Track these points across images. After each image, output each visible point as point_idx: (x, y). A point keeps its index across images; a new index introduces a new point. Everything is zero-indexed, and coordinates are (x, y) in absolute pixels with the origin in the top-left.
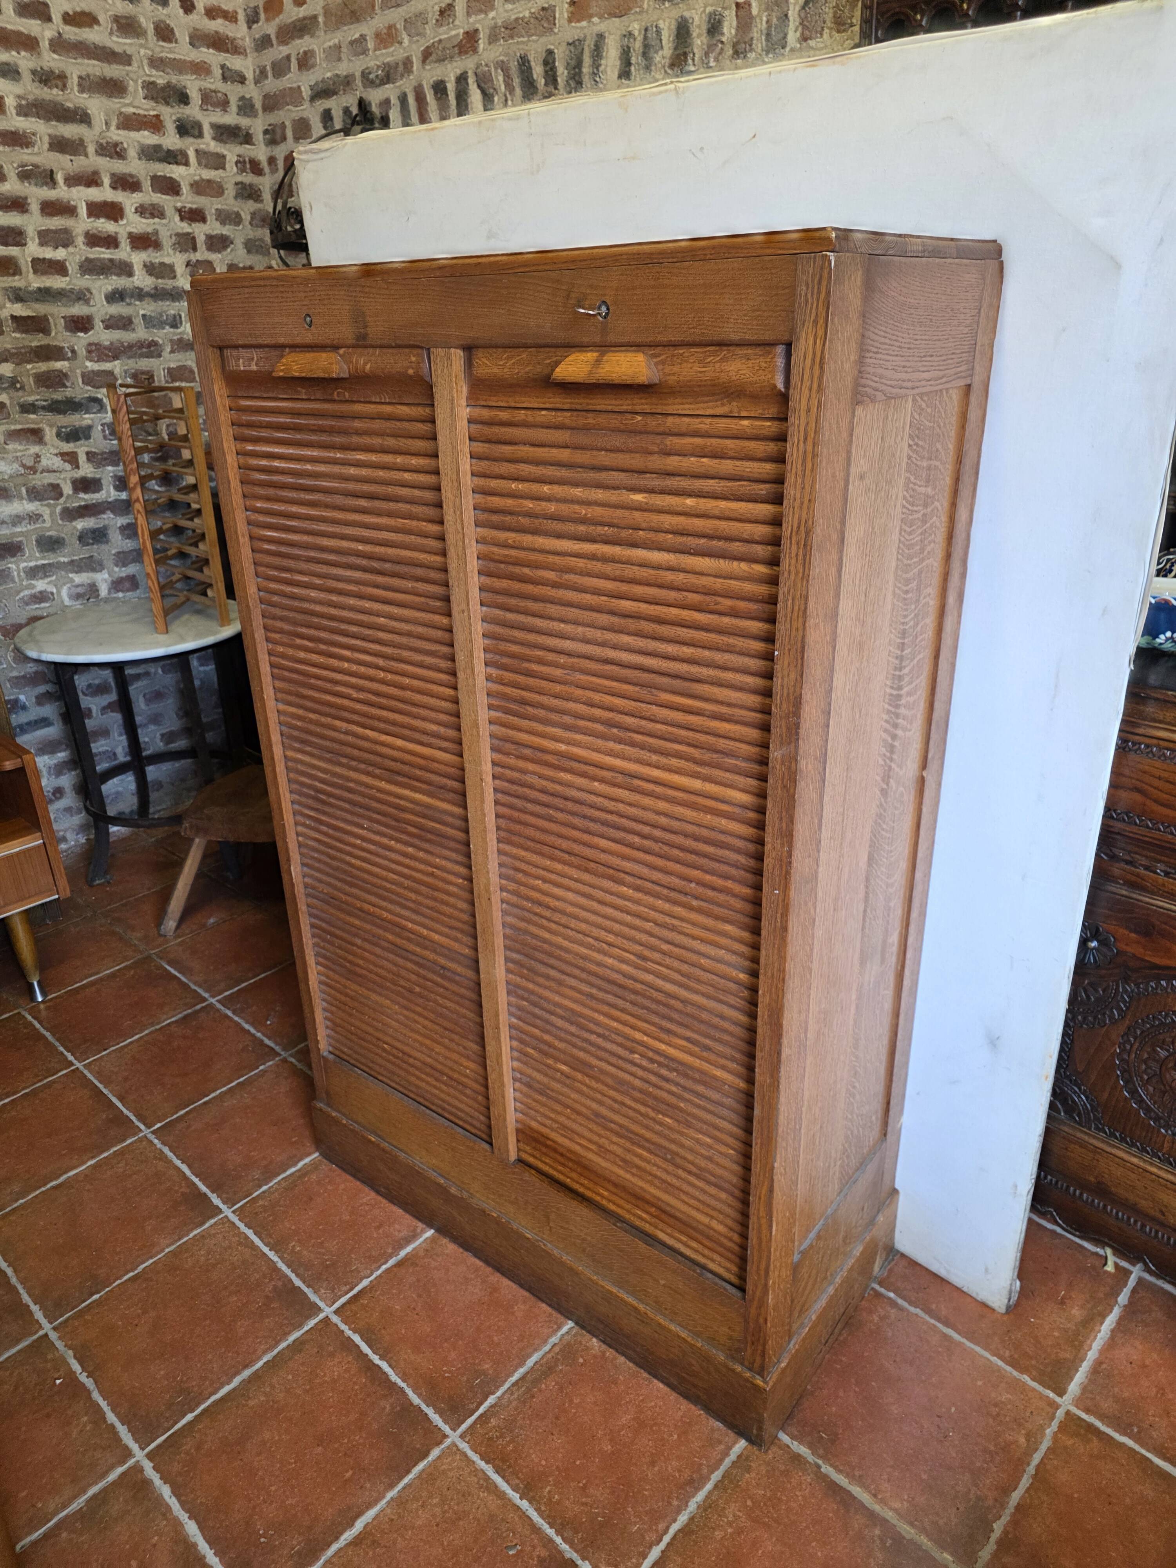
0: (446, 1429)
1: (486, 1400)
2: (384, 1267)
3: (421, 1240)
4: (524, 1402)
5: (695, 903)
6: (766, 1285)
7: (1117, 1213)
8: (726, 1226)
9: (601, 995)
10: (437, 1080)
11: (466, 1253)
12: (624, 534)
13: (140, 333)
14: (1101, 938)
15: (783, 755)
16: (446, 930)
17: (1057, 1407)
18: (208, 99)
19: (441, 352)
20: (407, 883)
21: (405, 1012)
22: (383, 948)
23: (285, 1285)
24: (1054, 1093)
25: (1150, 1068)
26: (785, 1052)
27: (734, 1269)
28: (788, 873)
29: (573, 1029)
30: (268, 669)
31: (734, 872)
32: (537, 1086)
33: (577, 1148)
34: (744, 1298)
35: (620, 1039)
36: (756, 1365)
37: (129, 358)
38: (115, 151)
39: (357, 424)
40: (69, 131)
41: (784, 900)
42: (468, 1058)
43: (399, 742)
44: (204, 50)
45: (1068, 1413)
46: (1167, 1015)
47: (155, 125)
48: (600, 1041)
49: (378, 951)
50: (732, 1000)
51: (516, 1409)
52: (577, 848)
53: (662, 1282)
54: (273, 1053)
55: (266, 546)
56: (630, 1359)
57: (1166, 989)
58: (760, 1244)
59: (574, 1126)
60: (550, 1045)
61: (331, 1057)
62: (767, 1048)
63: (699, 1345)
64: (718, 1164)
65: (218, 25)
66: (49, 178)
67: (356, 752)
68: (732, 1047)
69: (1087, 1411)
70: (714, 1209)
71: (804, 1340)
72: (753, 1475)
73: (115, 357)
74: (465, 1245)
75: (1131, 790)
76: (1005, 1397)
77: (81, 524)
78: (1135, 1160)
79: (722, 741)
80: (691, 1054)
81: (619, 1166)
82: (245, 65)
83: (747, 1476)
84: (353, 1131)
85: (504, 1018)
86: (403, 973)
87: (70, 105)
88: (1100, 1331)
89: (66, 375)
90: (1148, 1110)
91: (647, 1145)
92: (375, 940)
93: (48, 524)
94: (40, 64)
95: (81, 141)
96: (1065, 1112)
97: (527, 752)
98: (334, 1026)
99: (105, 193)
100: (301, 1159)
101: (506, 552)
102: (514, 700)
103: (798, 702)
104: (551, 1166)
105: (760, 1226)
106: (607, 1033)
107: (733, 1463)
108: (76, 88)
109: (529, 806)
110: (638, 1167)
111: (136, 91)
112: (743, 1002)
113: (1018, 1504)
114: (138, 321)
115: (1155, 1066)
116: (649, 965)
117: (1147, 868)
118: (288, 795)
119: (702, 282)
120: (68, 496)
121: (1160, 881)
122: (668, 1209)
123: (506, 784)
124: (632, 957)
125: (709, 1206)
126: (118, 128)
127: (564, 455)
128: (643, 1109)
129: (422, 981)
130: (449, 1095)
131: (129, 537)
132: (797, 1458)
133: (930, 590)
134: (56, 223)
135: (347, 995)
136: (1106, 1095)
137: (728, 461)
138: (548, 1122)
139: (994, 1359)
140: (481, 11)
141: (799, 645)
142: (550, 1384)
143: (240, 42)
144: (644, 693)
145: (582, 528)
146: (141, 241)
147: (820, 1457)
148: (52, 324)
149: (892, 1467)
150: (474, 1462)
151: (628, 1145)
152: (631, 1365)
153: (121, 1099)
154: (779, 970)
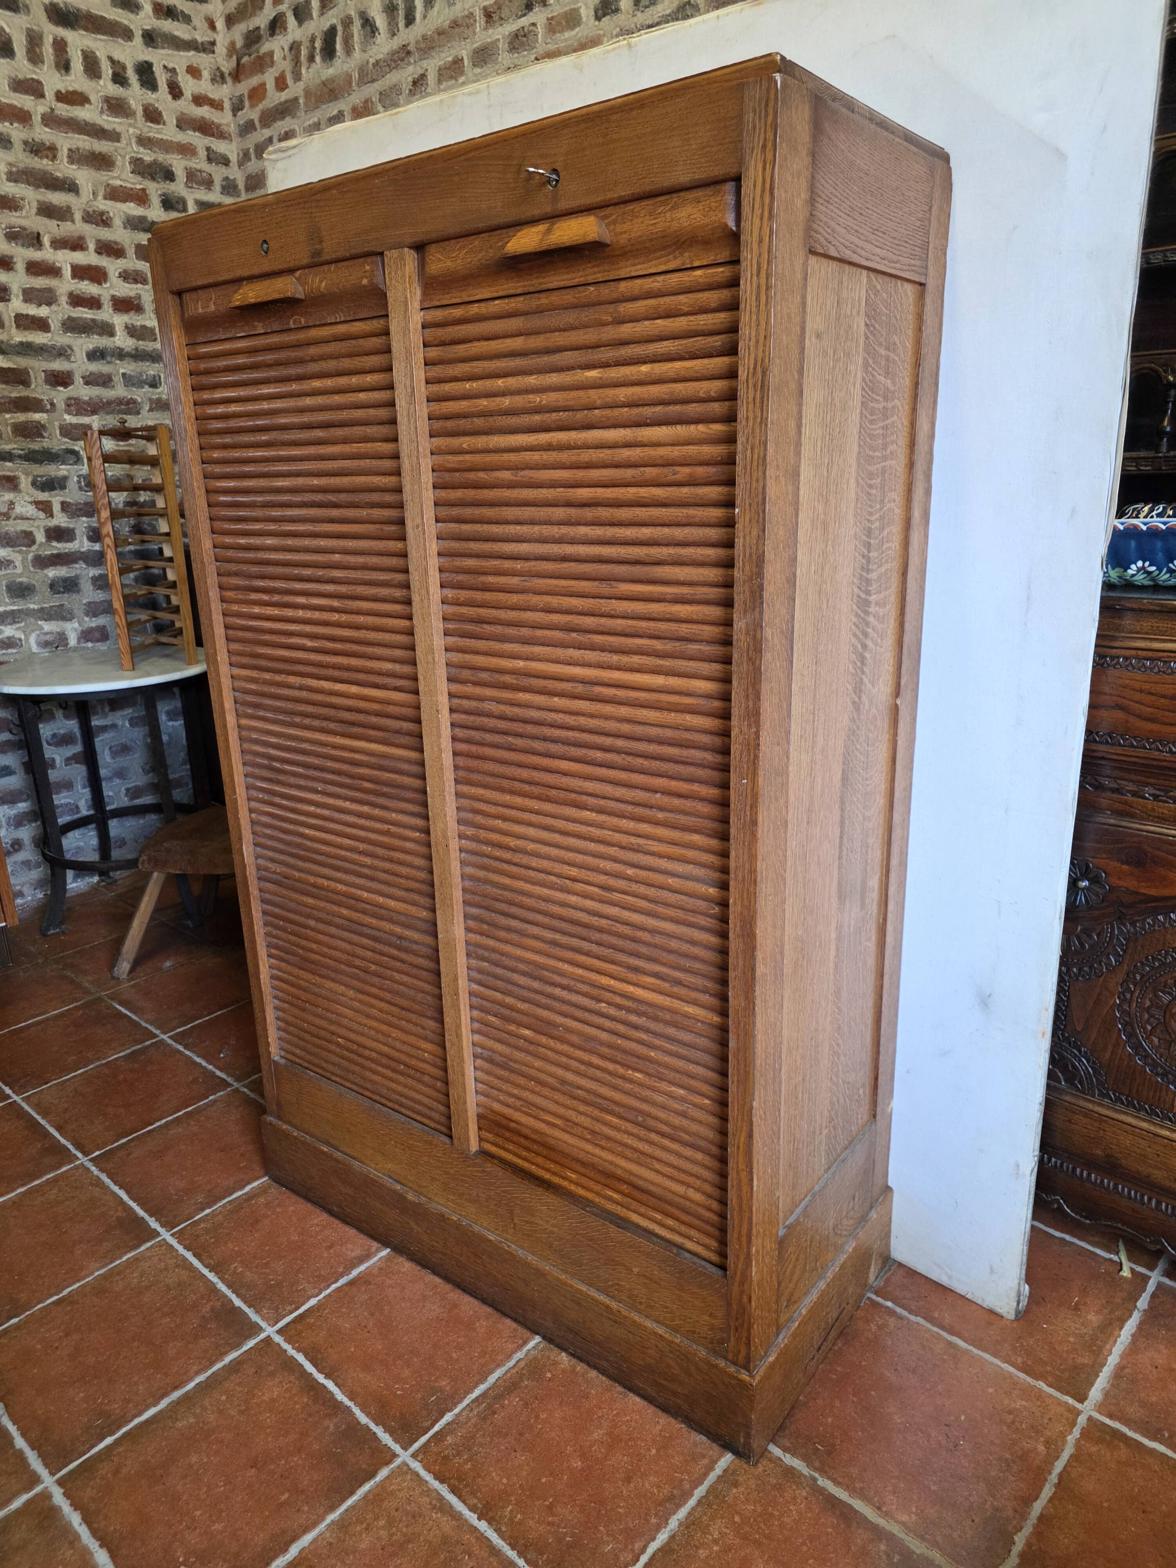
0: (396, 1448)
1: (442, 1417)
2: (334, 1287)
3: (375, 1259)
4: (485, 1419)
5: (660, 815)
6: (748, 1256)
7: (1129, 1193)
8: (704, 1193)
9: (565, 940)
10: (394, 1071)
11: (424, 1271)
12: (580, 416)
13: (120, 391)
14: (1091, 876)
15: (747, 624)
16: (402, 893)
17: (1079, 1413)
18: (192, 177)
19: (394, 253)
20: (362, 846)
21: (360, 996)
22: (337, 926)
23: (223, 1305)
24: (1053, 1060)
25: (1153, 1016)
26: (760, 970)
27: (714, 1244)
28: (756, 757)
29: (536, 985)
30: (223, 630)
31: (700, 773)
32: (498, 1058)
33: (542, 1126)
34: (725, 1276)
35: (585, 988)
36: (741, 1359)
37: (108, 413)
38: (101, 220)
39: (313, 351)
40: (57, 198)
41: (753, 790)
42: (425, 1039)
43: (354, 689)
44: (191, 133)
45: (1090, 1419)
46: (1167, 953)
47: (141, 198)
48: (564, 994)
49: (333, 930)
50: (702, 921)
51: (475, 1426)
52: (537, 776)
53: (636, 1270)
54: (225, 1084)
55: (222, 498)
56: (602, 1371)
57: (1164, 924)
58: (740, 1206)
59: (539, 1100)
60: (512, 1008)
61: (283, 1061)
62: (741, 963)
63: (677, 1341)
64: (693, 1119)
65: (204, 112)
66: (35, 240)
67: (310, 709)
68: (704, 976)
69: (1111, 1416)
70: (691, 1175)
71: (794, 1336)
72: (741, 1489)
73: (94, 412)
74: (423, 1262)
75: (1113, 708)
76: (1019, 1404)
77: (52, 573)
78: (1145, 1125)
79: (684, 626)
80: (661, 993)
81: (587, 1140)
82: (229, 149)
83: (735, 1490)
84: (303, 1143)
85: (463, 984)
86: (359, 951)
87: (59, 174)
88: (1119, 1336)
89: (43, 426)
90: (1154, 1065)
91: (617, 1109)
92: (329, 917)
93: (19, 570)
94: (32, 135)
95: (69, 208)
96: (1066, 1081)
97: (484, 676)
98: (286, 1025)
99: (89, 258)
100: (249, 1183)
101: (461, 458)
102: (472, 621)
103: (760, 562)
104: (515, 1154)
105: (740, 1181)
106: (572, 983)
107: (719, 1477)
108: (65, 160)
109: (489, 737)
110: (608, 1138)
111: (123, 165)
112: (714, 921)
113: (1042, 1515)
114: (118, 379)
115: (1158, 1014)
116: (616, 896)
117: (1134, 794)
118: (241, 767)
119: (650, 129)
120: (41, 544)
121: (1150, 807)
122: (641, 1183)
123: (463, 716)
124: (596, 890)
125: (684, 1172)
126: (105, 198)
127: (517, 343)
128: (611, 1066)
129: (377, 956)
130: (406, 1086)
131: (100, 588)
132: (790, 1472)
133: (894, 495)
134: (40, 282)
135: (299, 987)
136: (1108, 1055)
137: (682, 318)
138: (511, 1101)
139: (1006, 1366)
140: (451, 77)
141: (760, 497)
142: (514, 1401)
143: (225, 128)
144: (603, 588)
145: (537, 418)
146: (123, 305)
147: (816, 1469)
148: (32, 377)
149: (897, 1477)
150: (427, 1482)
151: (596, 1113)
152: (604, 1378)
153: (59, 1129)
154: (750, 871)
